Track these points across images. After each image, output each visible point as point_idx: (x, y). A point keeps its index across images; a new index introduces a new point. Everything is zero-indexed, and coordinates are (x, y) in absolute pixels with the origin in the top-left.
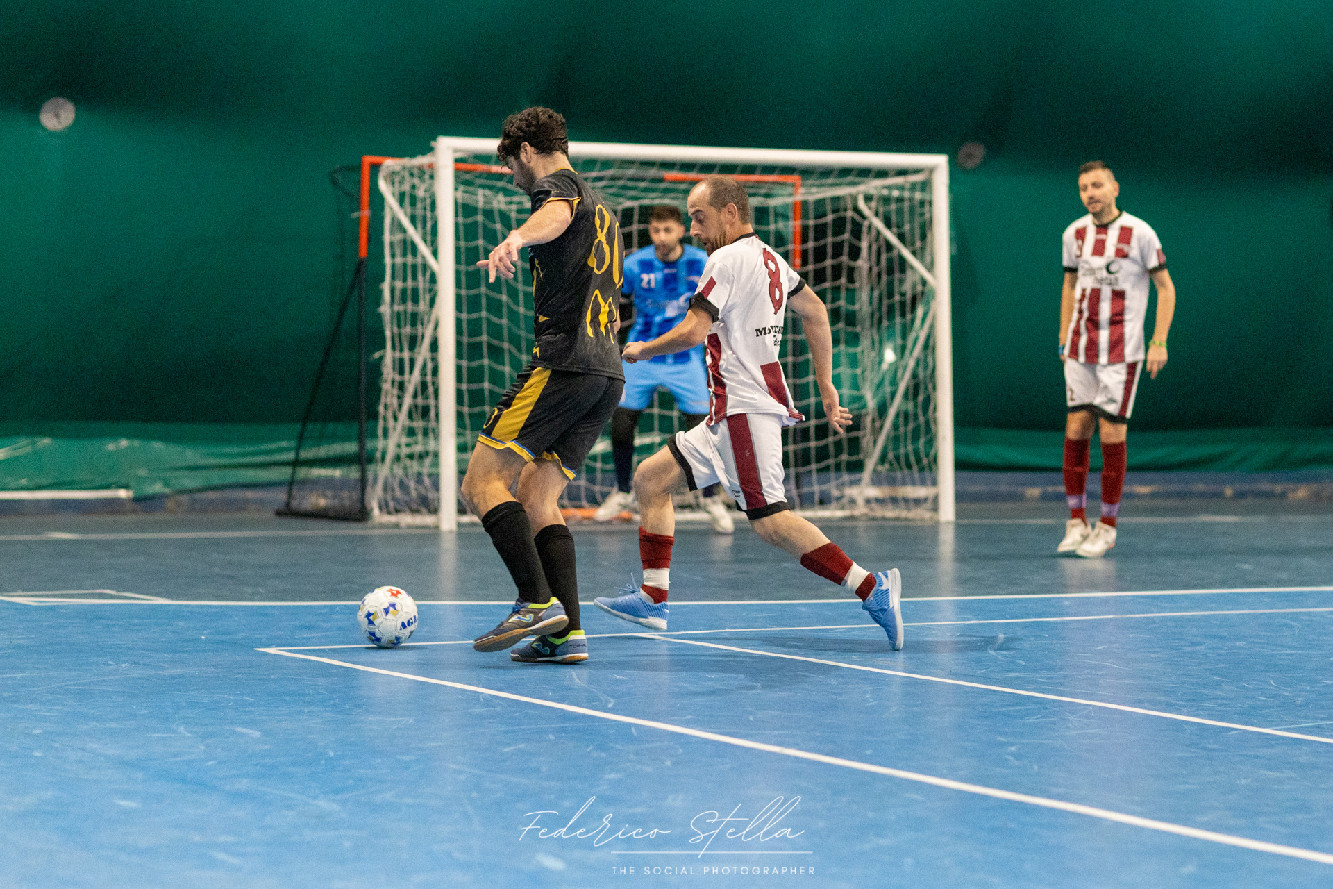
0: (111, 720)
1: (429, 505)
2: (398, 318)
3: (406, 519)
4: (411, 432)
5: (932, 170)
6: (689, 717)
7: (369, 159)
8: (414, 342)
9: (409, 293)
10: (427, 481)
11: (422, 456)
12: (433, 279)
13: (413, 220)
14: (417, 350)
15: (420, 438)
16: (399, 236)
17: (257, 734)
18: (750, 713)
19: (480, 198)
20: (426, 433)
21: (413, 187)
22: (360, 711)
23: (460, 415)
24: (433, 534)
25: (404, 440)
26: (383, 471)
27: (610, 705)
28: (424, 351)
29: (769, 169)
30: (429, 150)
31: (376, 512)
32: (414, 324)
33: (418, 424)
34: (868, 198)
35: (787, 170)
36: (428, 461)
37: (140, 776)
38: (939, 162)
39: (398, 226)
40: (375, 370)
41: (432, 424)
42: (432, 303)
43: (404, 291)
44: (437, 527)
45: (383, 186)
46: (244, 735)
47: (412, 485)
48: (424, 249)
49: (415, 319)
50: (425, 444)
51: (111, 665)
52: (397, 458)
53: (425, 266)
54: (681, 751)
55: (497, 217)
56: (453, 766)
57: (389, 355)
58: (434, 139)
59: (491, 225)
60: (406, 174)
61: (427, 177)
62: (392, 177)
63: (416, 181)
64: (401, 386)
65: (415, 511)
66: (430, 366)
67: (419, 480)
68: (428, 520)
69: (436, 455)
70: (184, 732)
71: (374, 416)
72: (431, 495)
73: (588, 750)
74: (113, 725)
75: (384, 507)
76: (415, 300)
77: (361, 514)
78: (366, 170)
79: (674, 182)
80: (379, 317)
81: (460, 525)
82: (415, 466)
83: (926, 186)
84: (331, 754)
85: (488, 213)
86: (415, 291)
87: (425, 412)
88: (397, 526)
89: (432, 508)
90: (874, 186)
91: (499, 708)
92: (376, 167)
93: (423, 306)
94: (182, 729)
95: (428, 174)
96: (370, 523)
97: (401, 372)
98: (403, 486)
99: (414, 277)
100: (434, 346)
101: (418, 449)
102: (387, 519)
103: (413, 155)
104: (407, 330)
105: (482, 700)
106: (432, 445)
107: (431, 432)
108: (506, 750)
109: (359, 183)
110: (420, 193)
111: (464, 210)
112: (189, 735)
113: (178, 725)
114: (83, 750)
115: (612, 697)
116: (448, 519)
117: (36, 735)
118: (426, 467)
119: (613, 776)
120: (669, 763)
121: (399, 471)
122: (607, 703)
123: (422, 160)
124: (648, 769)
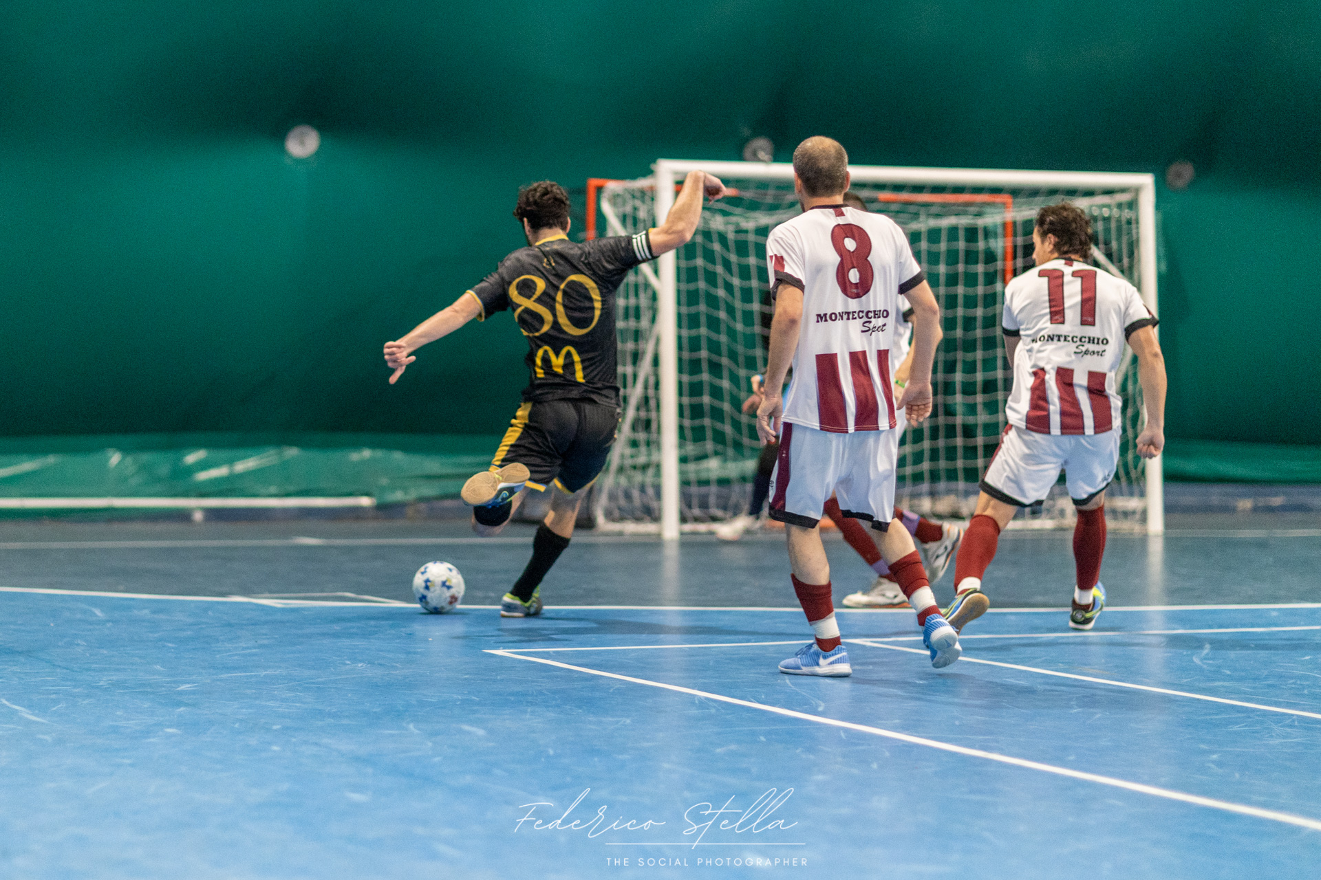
0: (346, 717)
1: (652, 514)
3: (630, 527)
4: (634, 444)
5: (1137, 190)
6: (897, 721)
7: (594, 182)
8: (636, 357)
9: (632, 312)
10: (650, 491)
11: (644, 468)
12: (654, 297)
14: (638, 363)
15: (643, 449)
17: (481, 732)
18: (957, 718)
20: (648, 444)
21: (635, 209)
22: (581, 711)
23: (681, 428)
24: (655, 543)
25: (628, 451)
26: (607, 482)
27: (820, 709)
28: (646, 366)
29: (978, 189)
30: (648, 172)
31: (600, 519)
32: (636, 340)
33: (642, 436)
35: (996, 190)
36: (651, 472)
37: (370, 770)
38: (1145, 181)
41: (654, 436)
42: (653, 320)
43: (627, 309)
44: (659, 535)
45: (606, 208)
46: (469, 733)
47: (636, 494)
49: (637, 335)
50: (649, 455)
51: (348, 664)
52: (621, 470)
53: (647, 285)
54: (887, 754)
55: (715, 237)
58: (654, 161)
59: (709, 245)
60: (628, 196)
61: (647, 198)
62: (615, 199)
63: (638, 203)
65: (638, 520)
66: (652, 380)
67: (643, 489)
68: (649, 528)
69: (658, 467)
70: (413, 729)
72: (654, 504)
73: (797, 751)
74: (347, 721)
75: (609, 516)
76: (638, 317)
77: (588, 524)
78: (592, 194)
79: (888, 202)
81: (682, 534)
82: (638, 477)
83: (1133, 205)
84: (551, 752)
85: (708, 235)
86: (637, 309)
87: (647, 424)
88: (620, 534)
89: (653, 516)
91: (713, 711)
92: (600, 189)
93: (644, 323)
94: (411, 726)
95: (649, 196)
96: (593, 532)
98: (628, 496)
99: (637, 295)
100: (656, 362)
101: (642, 460)
102: (611, 526)
103: (634, 177)
104: (631, 345)
105: (697, 702)
106: (654, 458)
107: (654, 444)
108: (718, 750)
109: (584, 205)
110: (642, 214)
112: (417, 731)
113: (408, 723)
114: (317, 744)
115: (823, 701)
116: (670, 527)
117: (276, 730)
118: (649, 478)
119: (820, 777)
120: (875, 766)
121: (623, 481)
122: (818, 706)
123: (643, 183)
124: (855, 771)
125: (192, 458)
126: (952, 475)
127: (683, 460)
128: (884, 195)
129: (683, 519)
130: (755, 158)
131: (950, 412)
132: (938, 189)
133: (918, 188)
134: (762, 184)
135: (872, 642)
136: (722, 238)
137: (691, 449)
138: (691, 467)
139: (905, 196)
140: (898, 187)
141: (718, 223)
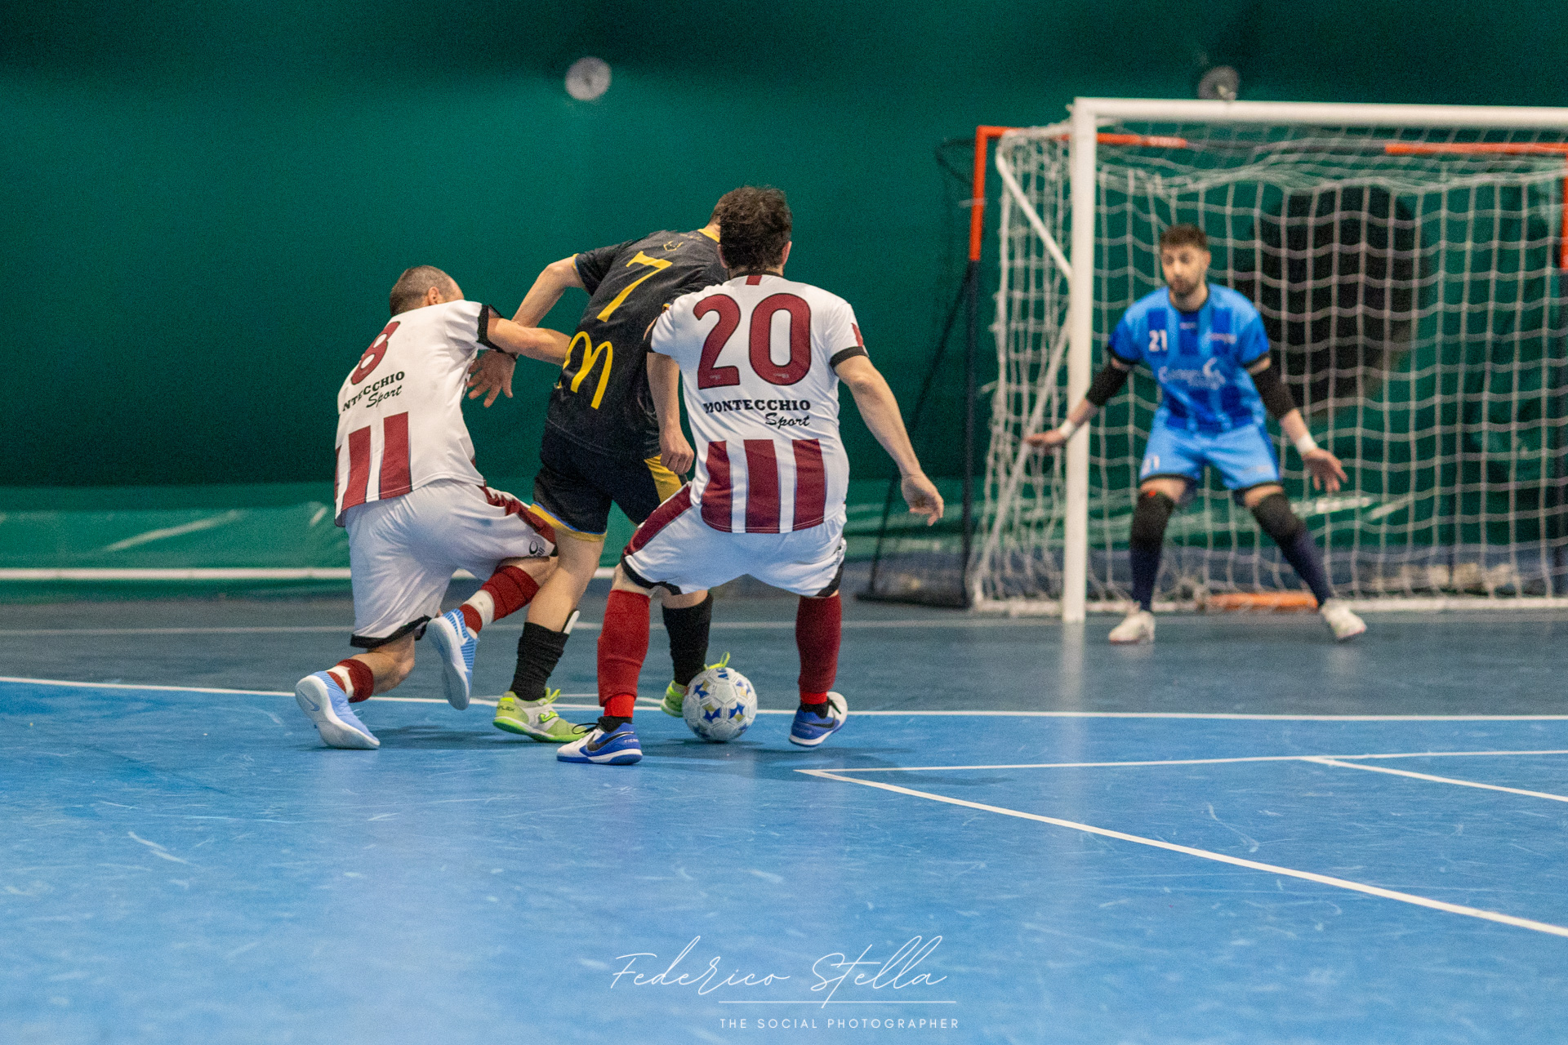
0: (595, 858)
1: (1049, 588)
2: (1016, 340)
3: (1018, 606)
4: (1028, 491)
6: (1358, 867)
7: (986, 130)
8: (1035, 371)
9: (1032, 306)
10: (1048, 557)
11: (1040, 525)
12: (1064, 288)
13: (1040, 210)
14: (1039, 380)
15: (1040, 500)
16: (1021, 231)
17: (777, 879)
18: (1444, 863)
19: (1132, 181)
20: (1047, 492)
21: (1042, 167)
22: (918, 851)
23: (1094, 470)
24: (1052, 628)
25: (1020, 502)
26: (988, 544)
27: (1253, 850)
28: (1048, 383)
30: (1065, 116)
31: (978, 596)
32: (1036, 347)
33: (1039, 480)
36: (1050, 530)
37: (617, 929)
39: (1019, 217)
40: (985, 408)
41: (1056, 480)
42: (1061, 320)
43: (1025, 304)
44: (1058, 617)
45: (1002, 164)
46: (760, 880)
47: (1028, 560)
48: (1054, 248)
49: (1038, 341)
50: (1050, 507)
51: (606, 788)
52: (1009, 528)
53: (1055, 271)
54: (1339, 912)
55: (1152, 206)
56: (1028, 926)
57: (1002, 389)
58: (1072, 102)
59: (1143, 216)
60: (1033, 150)
61: (1059, 152)
62: (1013, 155)
63: (1046, 159)
64: (1017, 430)
65: (1030, 596)
66: (1056, 402)
67: (1038, 554)
68: (1047, 607)
69: (1060, 523)
70: (684, 875)
71: (980, 470)
72: (1051, 575)
73: (1214, 907)
74: (595, 864)
75: (990, 590)
76: (1040, 315)
77: (960, 601)
78: (982, 146)
79: (1397, 154)
80: (992, 337)
81: (1089, 614)
82: (1033, 537)
84: (871, 906)
85: (1141, 202)
86: (1040, 304)
87: (1048, 464)
88: (1005, 615)
89: (1053, 591)
91: (1102, 852)
92: (994, 140)
93: (1049, 323)
94: (682, 871)
95: (1062, 149)
96: (970, 612)
97: (1018, 411)
98: (1018, 565)
99: (1039, 285)
100: (1063, 377)
101: (1038, 513)
102: (991, 605)
103: (1043, 123)
104: (1028, 355)
105: (1082, 840)
106: (1055, 513)
107: (1055, 492)
108: (1103, 905)
109: (972, 161)
110: (1052, 175)
111: (1108, 197)
112: (688, 878)
113: (678, 867)
114: (548, 893)
115: (1259, 839)
116: (1074, 606)
117: (496, 875)
118: (1046, 538)
119: (1241, 942)
120: (1319, 927)
121: (1011, 542)
122: (1249, 847)
123: (1053, 130)
124: (1291, 934)
126: (1471, 534)
127: (1094, 514)
128: (1392, 144)
129: (1092, 596)
130: (1214, 95)
131: (1471, 445)
132: (1467, 134)
133: (1439, 133)
134: (1222, 130)
135: (1337, 760)
136: (1162, 206)
137: (1107, 499)
138: (1106, 524)
139: (1419, 145)
140: (1412, 132)
141: (1156, 186)
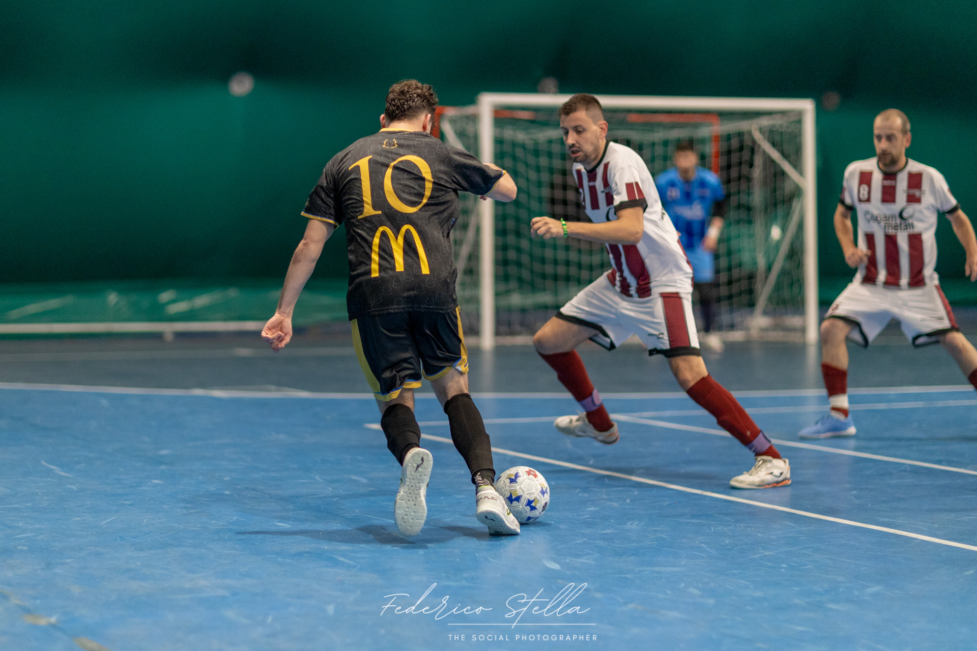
1: (474, 331)
4: (465, 283)
5: (802, 111)
8: (464, 227)
10: (473, 316)
14: (466, 231)
18: (682, 468)
19: (509, 133)
20: (472, 284)
23: (496, 273)
27: (591, 463)
28: (471, 234)
30: (473, 102)
33: (468, 279)
34: (761, 130)
38: (806, 106)
44: (480, 346)
50: (472, 292)
54: (636, 492)
55: (518, 146)
58: (478, 94)
61: (471, 121)
63: (466, 124)
68: (474, 340)
69: (478, 300)
72: (476, 324)
81: (496, 344)
83: (798, 123)
85: (514, 144)
90: (765, 122)
92: (441, 115)
95: (474, 119)
106: (476, 294)
111: (499, 142)
116: (487, 340)
119: (592, 509)
120: (628, 501)
122: (588, 460)
123: (469, 110)
124: (615, 504)
125: (166, 296)
129: (497, 333)
130: (545, 92)
136: (523, 146)
137: (502, 287)
140: (640, 111)
141: (521, 136)
